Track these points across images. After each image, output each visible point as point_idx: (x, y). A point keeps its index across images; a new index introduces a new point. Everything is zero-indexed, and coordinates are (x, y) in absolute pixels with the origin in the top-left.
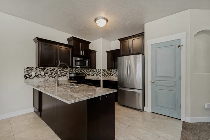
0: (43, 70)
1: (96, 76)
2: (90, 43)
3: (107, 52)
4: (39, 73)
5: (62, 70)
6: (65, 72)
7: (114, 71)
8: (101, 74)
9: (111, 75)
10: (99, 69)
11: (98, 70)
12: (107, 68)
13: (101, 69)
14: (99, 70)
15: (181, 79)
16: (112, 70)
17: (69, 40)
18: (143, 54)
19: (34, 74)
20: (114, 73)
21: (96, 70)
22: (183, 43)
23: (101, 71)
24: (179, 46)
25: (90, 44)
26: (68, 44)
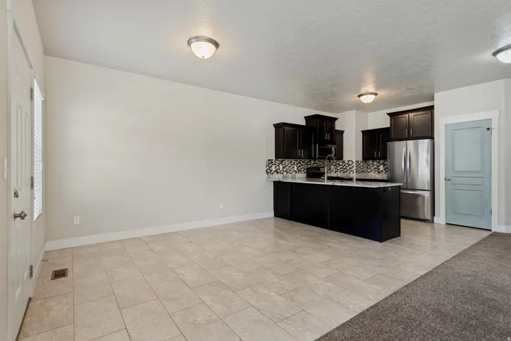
0: (281, 163)
1: (345, 172)
2: (336, 119)
3: (362, 131)
4: (278, 167)
5: (299, 163)
6: (302, 165)
7: (375, 163)
8: (354, 168)
9: (369, 170)
10: (349, 161)
11: (346, 162)
12: (363, 159)
13: (354, 161)
14: (350, 163)
15: (490, 174)
16: (371, 162)
17: (307, 118)
18: (432, 138)
19: (273, 168)
20: (375, 166)
21: (344, 162)
22: (494, 125)
23: (354, 164)
24: (488, 129)
25: (336, 122)
26: (305, 124)
